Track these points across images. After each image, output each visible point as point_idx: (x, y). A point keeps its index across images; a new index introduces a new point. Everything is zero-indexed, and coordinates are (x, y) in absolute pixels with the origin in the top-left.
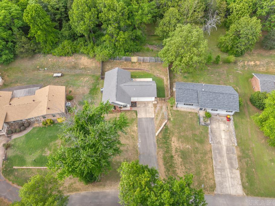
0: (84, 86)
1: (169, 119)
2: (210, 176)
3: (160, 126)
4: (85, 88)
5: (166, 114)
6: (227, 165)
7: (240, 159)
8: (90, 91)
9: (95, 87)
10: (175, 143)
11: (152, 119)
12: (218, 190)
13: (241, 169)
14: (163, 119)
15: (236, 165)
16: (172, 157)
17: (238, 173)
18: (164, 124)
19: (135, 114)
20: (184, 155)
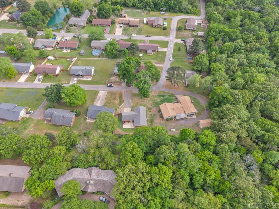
0: (157, 123)
1: (118, 108)
2: (108, 94)
3: (122, 106)
4: (156, 123)
5: (119, 109)
6: (101, 97)
7: (96, 98)
8: (153, 121)
9: (151, 124)
10: (117, 102)
11: (125, 108)
12: (107, 92)
13: (97, 96)
14: (120, 108)
15: (98, 97)
16: (119, 98)
17: (99, 95)
18: (121, 106)
19: (132, 109)
20: (115, 99)
